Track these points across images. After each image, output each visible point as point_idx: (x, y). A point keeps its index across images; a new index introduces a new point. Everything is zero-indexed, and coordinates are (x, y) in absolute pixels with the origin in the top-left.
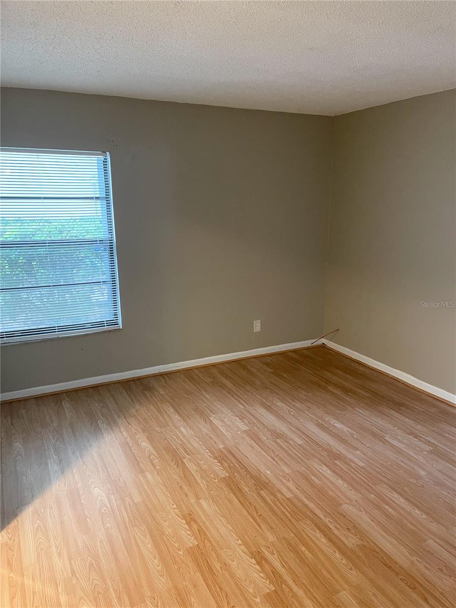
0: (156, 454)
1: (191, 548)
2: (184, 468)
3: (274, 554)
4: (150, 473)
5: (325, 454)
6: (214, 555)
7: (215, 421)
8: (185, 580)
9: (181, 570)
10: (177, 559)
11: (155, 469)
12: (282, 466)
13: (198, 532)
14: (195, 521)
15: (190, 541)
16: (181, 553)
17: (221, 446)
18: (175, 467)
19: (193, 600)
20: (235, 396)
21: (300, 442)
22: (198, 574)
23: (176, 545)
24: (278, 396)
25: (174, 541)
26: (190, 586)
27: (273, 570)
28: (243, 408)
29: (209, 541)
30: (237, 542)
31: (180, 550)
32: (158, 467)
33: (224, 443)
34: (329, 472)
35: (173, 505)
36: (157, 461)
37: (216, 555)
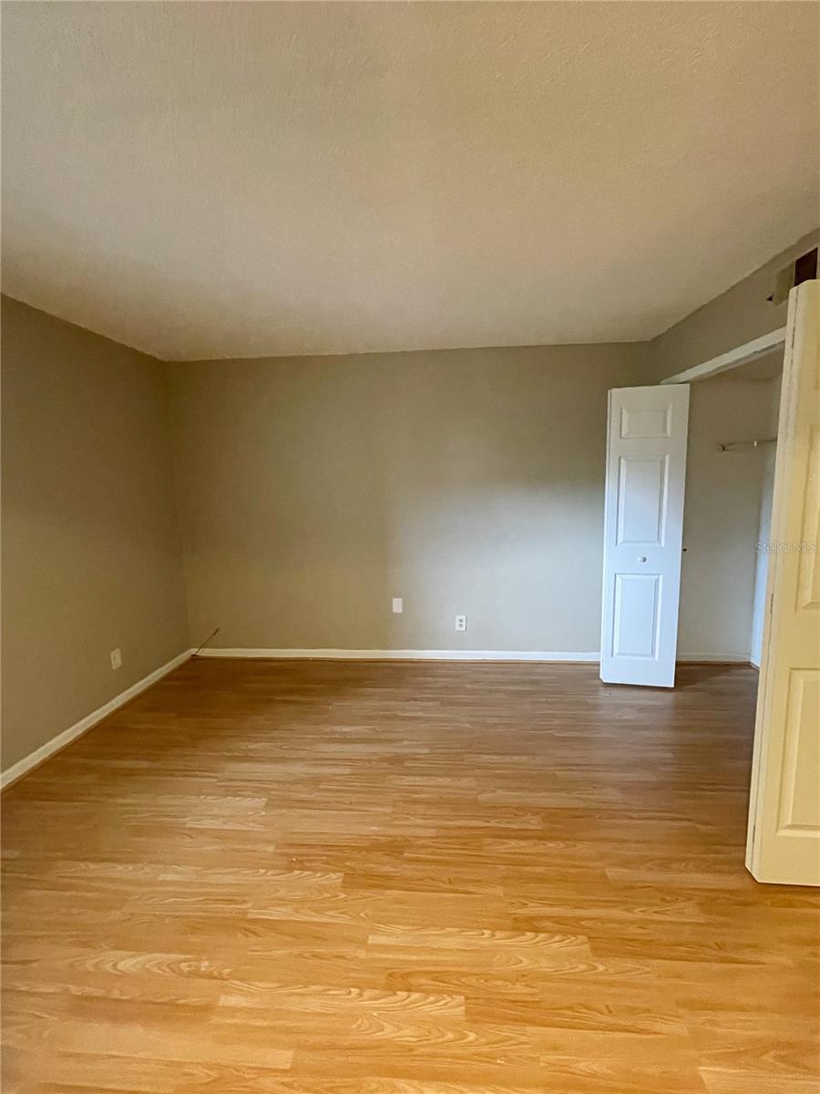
0: (183, 957)
1: (467, 1012)
2: (270, 925)
3: (526, 904)
4: (227, 993)
5: (384, 765)
6: (499, 983)
7: (203, 825)
8: (536, 1059)
9: (511, 1055)
10: (485, 1049)
11: (224, 979)
12: (373, 809)
13: (438, 983)
14: (409, 974)
15: (452, 1007)
16: (472, 1036)
17: (271, 849)
18: (253, 939)
19: (582, 1066)
20: (177, 773)
21: (348, 771)
22: (531, 1029)
23: (450, 1036)
24: (237, 739)
25: (439, 1034)
26: (552, 1057)
27: (555, 919)
28: (215, 780)
29: (467, 976)
30: (486, 936)
31: (465, 1036)
32: (227, 971)
33: (268, 842)
34: (418, 779)
35: (350, 993)
36: (206, 963)
37: (501, 979)
